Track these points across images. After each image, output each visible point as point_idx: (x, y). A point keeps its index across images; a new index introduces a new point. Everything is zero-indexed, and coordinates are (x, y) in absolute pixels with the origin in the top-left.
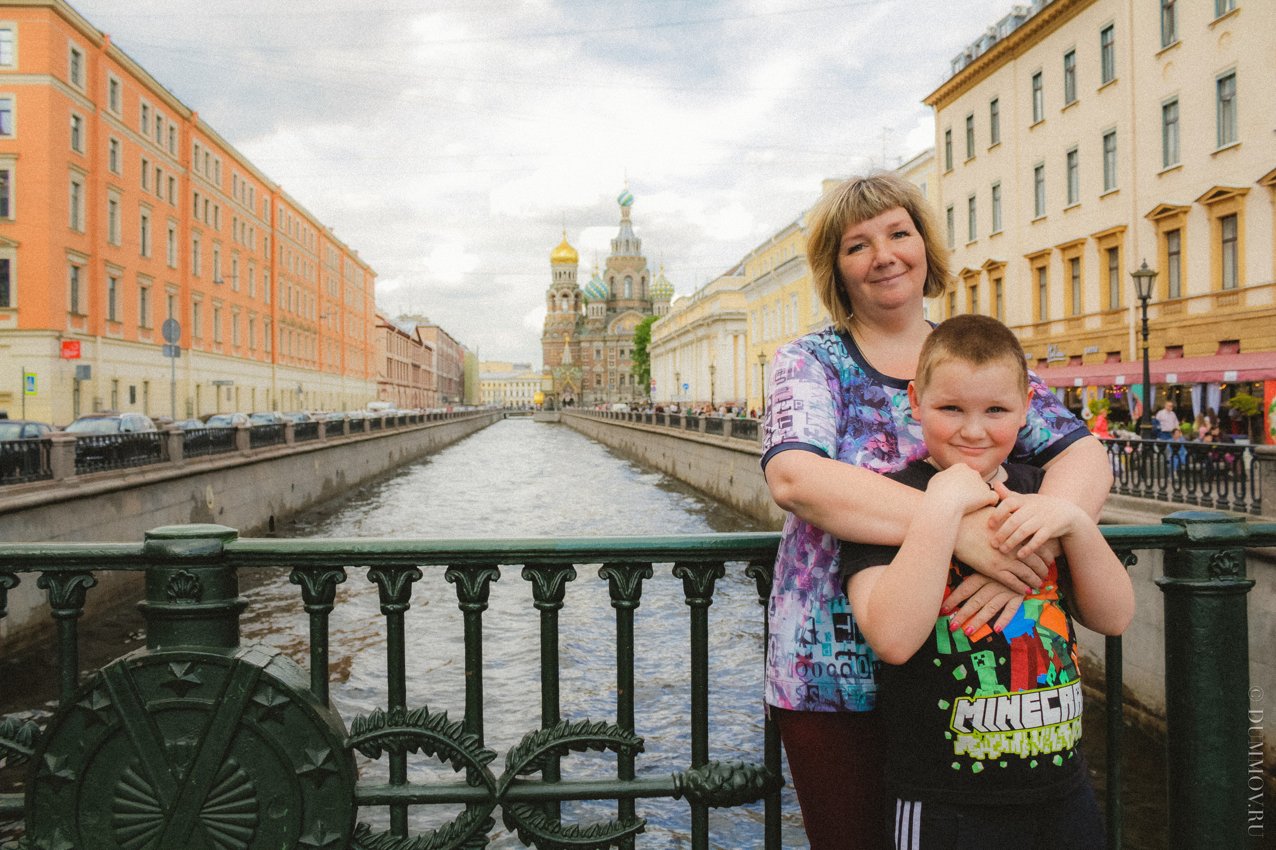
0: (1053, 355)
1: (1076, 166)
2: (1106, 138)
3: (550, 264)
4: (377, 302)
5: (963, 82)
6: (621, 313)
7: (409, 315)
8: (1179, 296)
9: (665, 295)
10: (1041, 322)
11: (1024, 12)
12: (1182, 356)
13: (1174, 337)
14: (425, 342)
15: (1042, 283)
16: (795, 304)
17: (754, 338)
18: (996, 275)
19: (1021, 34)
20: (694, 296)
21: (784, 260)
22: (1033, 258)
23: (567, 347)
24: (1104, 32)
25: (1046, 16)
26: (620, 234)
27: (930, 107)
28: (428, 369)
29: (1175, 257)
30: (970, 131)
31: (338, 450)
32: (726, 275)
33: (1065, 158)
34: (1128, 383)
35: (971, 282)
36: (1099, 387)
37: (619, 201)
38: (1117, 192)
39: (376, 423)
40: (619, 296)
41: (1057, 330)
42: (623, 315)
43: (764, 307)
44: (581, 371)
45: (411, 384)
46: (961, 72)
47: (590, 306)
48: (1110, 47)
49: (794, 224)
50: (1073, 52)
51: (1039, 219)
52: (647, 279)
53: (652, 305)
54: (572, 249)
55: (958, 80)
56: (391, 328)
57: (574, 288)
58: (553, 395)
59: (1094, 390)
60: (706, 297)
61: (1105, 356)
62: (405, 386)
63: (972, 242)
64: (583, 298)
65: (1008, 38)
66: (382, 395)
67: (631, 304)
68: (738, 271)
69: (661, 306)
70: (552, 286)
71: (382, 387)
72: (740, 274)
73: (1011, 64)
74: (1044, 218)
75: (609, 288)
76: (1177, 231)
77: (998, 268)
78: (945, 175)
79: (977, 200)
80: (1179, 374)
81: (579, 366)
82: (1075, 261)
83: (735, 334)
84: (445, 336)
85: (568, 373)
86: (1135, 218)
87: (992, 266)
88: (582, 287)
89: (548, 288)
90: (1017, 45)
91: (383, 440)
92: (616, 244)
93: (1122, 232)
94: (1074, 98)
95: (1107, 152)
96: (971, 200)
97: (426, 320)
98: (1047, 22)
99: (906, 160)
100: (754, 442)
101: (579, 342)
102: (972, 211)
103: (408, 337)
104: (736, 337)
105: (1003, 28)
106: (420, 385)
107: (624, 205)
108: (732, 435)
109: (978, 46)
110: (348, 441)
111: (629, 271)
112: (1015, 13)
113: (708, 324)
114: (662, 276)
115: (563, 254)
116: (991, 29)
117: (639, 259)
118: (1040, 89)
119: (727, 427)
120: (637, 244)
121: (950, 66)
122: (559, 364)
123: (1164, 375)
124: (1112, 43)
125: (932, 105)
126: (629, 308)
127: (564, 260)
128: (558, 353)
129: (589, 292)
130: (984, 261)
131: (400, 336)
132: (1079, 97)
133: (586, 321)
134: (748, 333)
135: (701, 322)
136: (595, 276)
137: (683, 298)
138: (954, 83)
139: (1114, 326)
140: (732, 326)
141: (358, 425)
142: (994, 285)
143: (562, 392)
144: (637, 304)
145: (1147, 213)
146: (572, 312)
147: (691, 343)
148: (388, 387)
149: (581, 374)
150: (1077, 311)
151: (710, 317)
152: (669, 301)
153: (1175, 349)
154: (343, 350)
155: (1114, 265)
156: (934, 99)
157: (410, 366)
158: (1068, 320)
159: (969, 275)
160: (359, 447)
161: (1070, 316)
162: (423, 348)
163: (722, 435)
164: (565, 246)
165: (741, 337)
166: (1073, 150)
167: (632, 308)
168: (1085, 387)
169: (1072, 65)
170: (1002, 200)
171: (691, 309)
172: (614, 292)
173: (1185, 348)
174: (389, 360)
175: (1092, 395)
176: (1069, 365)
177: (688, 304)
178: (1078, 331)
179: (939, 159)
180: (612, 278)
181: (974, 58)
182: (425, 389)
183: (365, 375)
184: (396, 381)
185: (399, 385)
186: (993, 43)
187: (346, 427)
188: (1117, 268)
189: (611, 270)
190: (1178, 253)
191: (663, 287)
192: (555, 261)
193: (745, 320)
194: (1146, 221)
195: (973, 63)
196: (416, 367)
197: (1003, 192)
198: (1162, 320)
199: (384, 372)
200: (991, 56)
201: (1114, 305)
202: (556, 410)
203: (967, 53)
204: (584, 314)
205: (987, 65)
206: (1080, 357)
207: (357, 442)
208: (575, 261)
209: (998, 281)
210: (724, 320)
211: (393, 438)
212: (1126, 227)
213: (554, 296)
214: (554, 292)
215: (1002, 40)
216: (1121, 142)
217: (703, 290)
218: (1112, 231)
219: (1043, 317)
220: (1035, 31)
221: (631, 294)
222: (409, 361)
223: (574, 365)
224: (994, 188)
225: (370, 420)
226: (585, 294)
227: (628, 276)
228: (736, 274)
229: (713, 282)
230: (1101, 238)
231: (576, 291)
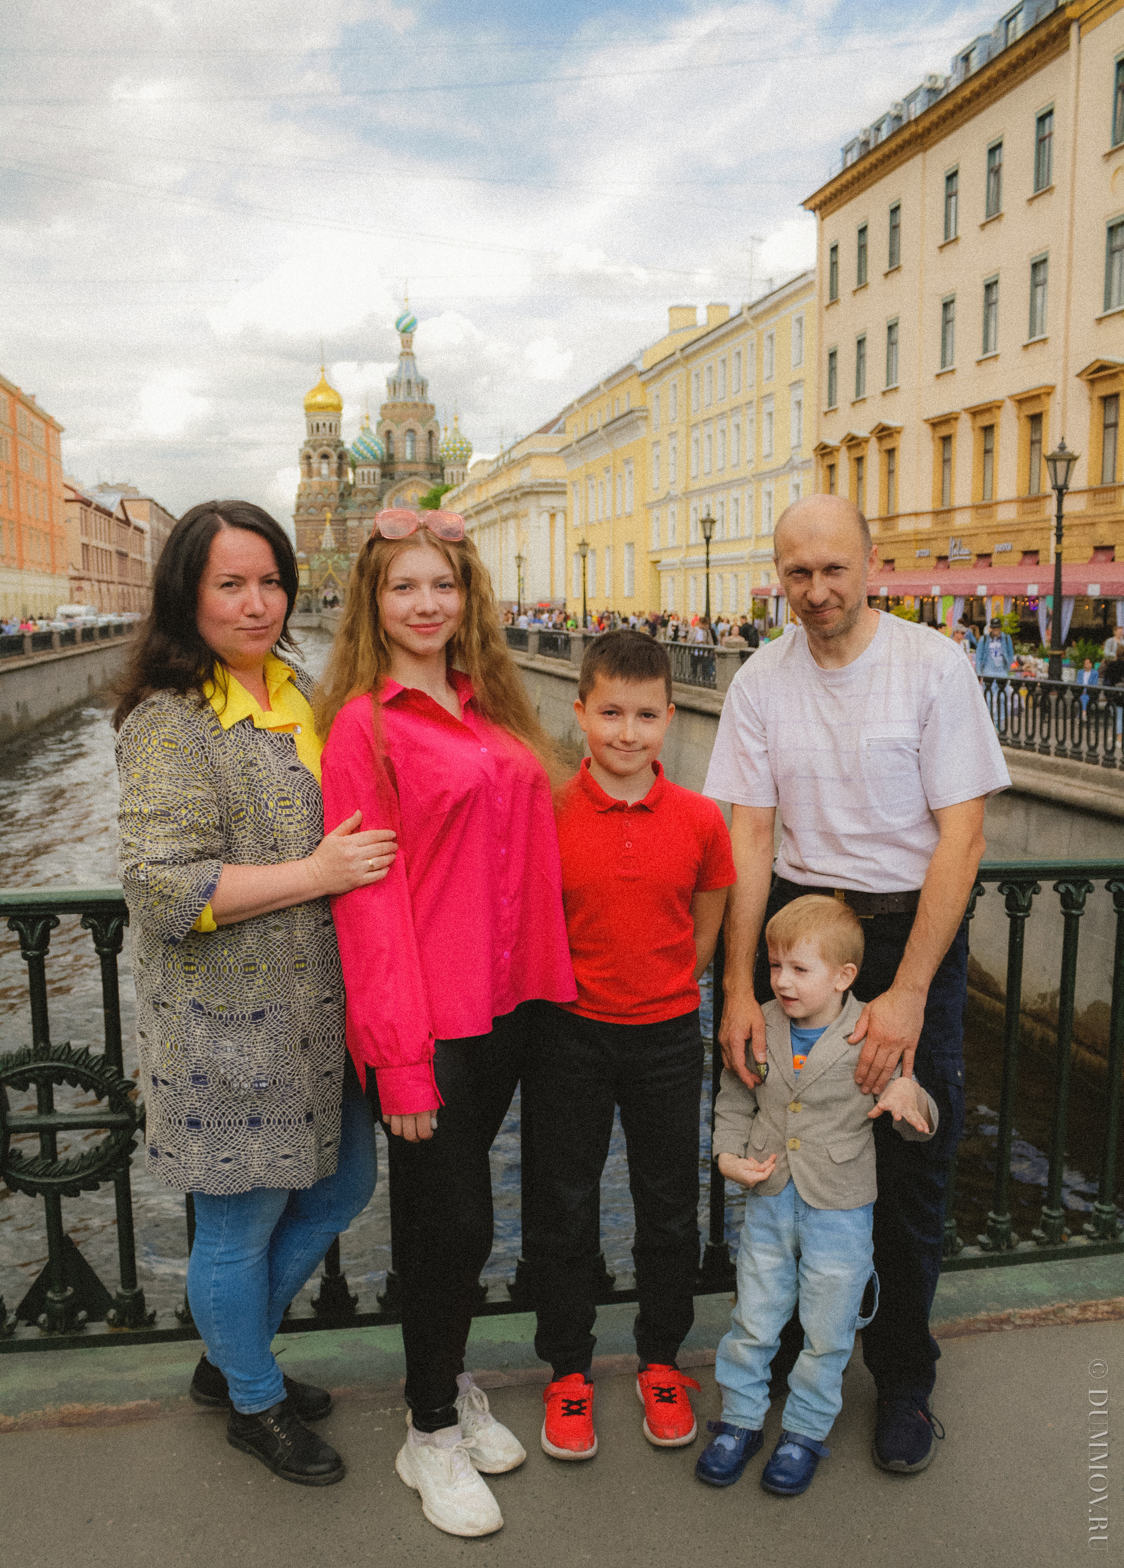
0: (955, 551)
1: (995, 303)
2: (1035, 266)
3: (303, 411)
4: (65, 467)
5: (857, 179)
6: (403, 479)
7: (110, 484)
8: (1114, 481)
9: (461, 457)
10: (942, 509)
11: (940, 84)
12: (1113, 560)
13: (1104, 534)
14: (135, 520)
15: (946, 457)
16: (630, 473)
17: (576, 519)
18: (888, 444)
19: (933, 117)
20: (497, 459)
21: (616, 415)
22: (936, 424)
23: (328, 526)
24: (1041, 120)
25: (966, 92)
26: (400, 368)
27: (811, 214)
28: (138, 557)
29: (1111, 430)
30: (862, 248)
31: (17, 677)
32: (539, 432)
33: (981, 291)
34: (1043, 593)
35: (857, 453)
36: (1007, 597)
37: (398, 325)
38: (1044, 341)
39: (68, 637)
40: (398, 456)
41: (962, 520)
42: (403, 483)
43: (588, 477)
44: (347, 559)
45: (116, 579)
46: (854, 165)
47: (359, 471)
48: (1047, 141)
49: (630, 367)
50: (1000, 145)
51: (945, 372)
52: (436, 433)
53: (442, 469)
54: (336, 394)
55: (848, 176)
56: (87, 503)
57: (337, 446)
58: (310, 591)
59: (999, 601)
60: (513, 461)
61: (1019, 557)
62: (108, 582)
63: (859, 400)
64: (349, 460)
65: (917, 120)
66: (77, 595)
67: (413, 468)
68: (556, 427)
69: (455, 471)
70: (307, 443)
71: (76, 584)
72: (560, 431)
73: (919, 158)
74: (952, 371)
75: (384, 445)
76: (1116, 396)
77: (890, 435)
78: (827, 307)
79: (867, 343)
80: (1103, 585)
81: (345, 552)
82: (988, 430)
83: (552, 511)
84: (161, 512)
85: (330, 562)
86: (1065, 375)
87: (884, 432)
88: (348, 446)
89: (302, 446)
90: (928, 131)
91: (78, 659)
92: (394, 386)
93: (1049, 394)
94: (998, 209)
95: (1035, 285)
96: (861, 343)
97: (135, 490)
98: (968, 101)
99: (778, 283)
100: (565, 662)
101: (345, 520)
102: (861, 357)
103: (110, 514)
104: (553, 516)
105: (912, 105)
106: (128, 581)
107: (404, 331)
108: (540, 652)
109: (878, 129)
110: (30, 662)
111: (410, 423)
112: (928, 85)
113: (516, 498)
114: (456, 430)
115: (321, 399)
116: (896, 105)
117: (425, 406)
118: (956, 194)
119: (533, 641)
120: (423, 386)
121: (840, 154)
122: (318, 550)
123: (1086, 585)
124: (1050, 135)
125: (814, 210)
126: (411, 475)
127: (322, 407)
128: (317, 536)
129: (358, 452)
130: (875, 424)
131: (99, 514)
132: (1004, 209)
133: (353, 491)
134: (568, 512)
135: (507, 496)
136: (365, 430)
137: (483, 462)
138: (843, 181)
139: (1031, 518)
140: (547, 502)
141: (43, 640)
142: (885, 456)
143: (322, 588)
144: (421, 468)
145: (1079, 370)
146: (334, 478)
147: (492, 523)
148: (85, 585)
149: (347, 563)
150: (987, 497)
151: (519, 488)
152: (465, 464)
153: (1105, 550)
154: (20, 534)
155: (1036, 437)
156: (817, 200)
157: (114, 556)
158: (976, 507)
159: (854, 442)
160: (47, 670)
161: (979, 502)
162: (131, 529)
163: (526, 651)
164: (324, 387)
165: (560, 518)
166: (993, 280)
167: (416, 474)
168: (990, 596)
169: (997, 163)
170: (901, 345)
171: (493, 477)
172: (391, 452)
173: (1117, 548)
174: (85, 546)
175: (997, 608)
176: (975, 566)
177: (491, 469)
178: (986, 522)
179: (821, 284)
180: (388, 433)
181: (872, 146)
182: (136, 586)
183: (53, 569)
184: (94, 575)
185: (99, 581)
186: (897, 126)
187: (28, 644)
188: (1039, 441)
189: (388, 421)
190: (1115, 425)
191: (458, 445)
192: (310, 409)
193: (564, 493)
194: (1077, 381)
195: (869, 153)
196: (122, 555)
197: (901, 333)
198: (1090, 512)
199: (78, 562)
200: (893, 145)
201: (1034, 490)
202: (314, 613)
203: (862, 138)
204: (351, 482)
205: (887, 157)
206: (988, 556)
207: (43, 663)
208: (338, 408)
209: (891, 452)
210: (537, 493)
211: (92, 657)
212: (1053, 387)
213: (309, 457)
214: (311, 452)
215: (909, 123)
216: (1054, 273)
217: (509, 451)
218: (1035, 393)
219: (946, 503)
220: (952, 113)
221: (414, 454)
222: (112, 548)
223: (338, 551)
224: (890, 328)
225: (59, 633)
226: (352, 454)
227: (411, 431)
228: (553, 430)
229: (522, 441)
230: (1021, 401)
231: (340, 449)
